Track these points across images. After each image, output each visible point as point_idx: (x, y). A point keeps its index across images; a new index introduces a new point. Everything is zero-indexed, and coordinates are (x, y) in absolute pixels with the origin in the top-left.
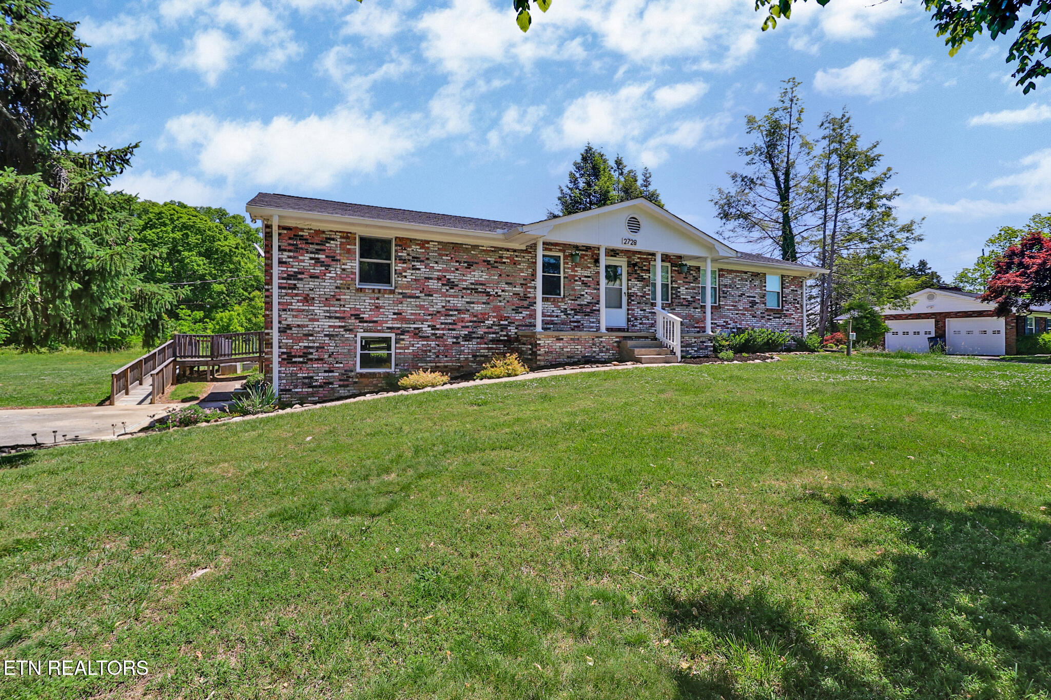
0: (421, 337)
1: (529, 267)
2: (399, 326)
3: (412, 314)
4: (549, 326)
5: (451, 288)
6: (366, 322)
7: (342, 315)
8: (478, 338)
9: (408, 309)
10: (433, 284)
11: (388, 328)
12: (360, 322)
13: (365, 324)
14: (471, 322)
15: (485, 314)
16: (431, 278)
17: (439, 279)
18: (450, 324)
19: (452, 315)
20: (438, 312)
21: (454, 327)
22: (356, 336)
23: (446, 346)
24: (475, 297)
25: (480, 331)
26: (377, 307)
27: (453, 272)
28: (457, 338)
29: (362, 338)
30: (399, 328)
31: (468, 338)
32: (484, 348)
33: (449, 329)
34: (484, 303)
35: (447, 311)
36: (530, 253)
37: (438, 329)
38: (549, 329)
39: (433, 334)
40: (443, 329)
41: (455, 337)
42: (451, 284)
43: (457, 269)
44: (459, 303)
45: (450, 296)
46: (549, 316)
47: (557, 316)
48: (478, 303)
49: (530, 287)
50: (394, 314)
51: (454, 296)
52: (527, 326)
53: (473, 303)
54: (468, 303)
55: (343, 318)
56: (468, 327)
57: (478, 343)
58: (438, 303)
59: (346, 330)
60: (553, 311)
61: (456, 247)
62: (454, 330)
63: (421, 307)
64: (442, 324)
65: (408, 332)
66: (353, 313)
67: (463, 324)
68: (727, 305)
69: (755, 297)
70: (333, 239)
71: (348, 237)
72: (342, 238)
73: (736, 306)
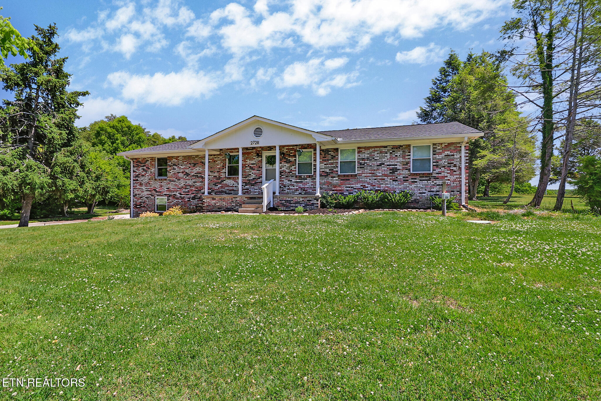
0: (176, 198)
1: (221, 163)
2: (168, 193)
3: (173, 188)
4: (231, 192)
5: (187, 176)
6: (158, 192)
7: (150, 190)
8: (198, 198)
9: (171, 186)
10: (181, 175)
11: (165, 194)
12: (156, 192)
14: (195, 191)
15: (201, 187)
16: (180, 173)
17: (183, 172)
18: (187, 192)
19: (187, 188)
20: (182, 187)
21: (189, 193)
22: (155, 198)
23: (185, 202)
24: (197, 180)
25: (199, 195)
26: (161, 186)
27: (188, 169)
28: (189, 198)
29: (157, 198)
31: (194, 198)
32: (200, 203)
33: (187, 195)
34: (201, 182)
35: (185, 187)
36: (222, 155)
37: (182, 195)
38: (232, 193)
39: (180, 197)
40: (184, 195)
41: (188, 198)
42: (187, 174)
43: (190, 167)
44: (190, 182)
45: (187, 180)
46: (231, 187)
47: (236, 187)
48: (198, 182)
49: (221, 173)
50: (167, 188)
51: (188, 180)
52: (220, 192)
53: (196, 182)
54: (194, 182)
56: (194, 193)
57: (198, 201)
58: (182, 183)
59: (152, 196)
60: (234, 184)
61: (189, 157)
62: (188, 195)
63: (176, 185)
64: (184, 192)
65: (171, 196)
66: (154, 189)
67: (192, 192)
68: (365, 173)
69: (396, 165)
70: (148, 161)
71: (152, 159)
72: (151, 160)
73: (374, 173)
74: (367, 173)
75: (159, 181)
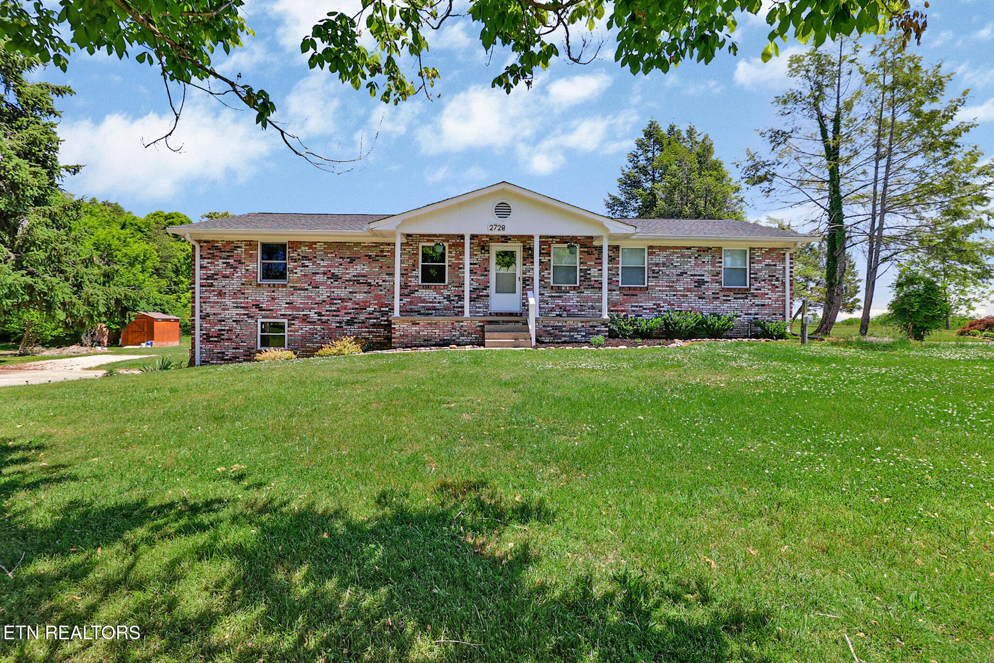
0: (308, 322)
1: (410, 258)
2: (290, 313)
3: (301, 303)
4: (430, 312)
5: (335, 281)
6: (264, 310)
7: (246, 305)
8: (360, 323)
9: (298, 299)
10: (320, 278)
11: (282, 315)
12: (259, 310)
13: (263, 312)
14: (353, 309)
15: (367, 302)
16: (318, 273)
17: (324, 274)
18: (334, 311)
19: (336, 304)
20: (324, 301)
21: (338, 313)
22: (257, 321)
24: (357, 288)
25: (362, 317)
26: (273, 298)
27: (337, 267)
28: (340, 323)
29: (262, 323)
30: (290, 315)
31: (350, 323)
33: (333, 316)
34: (365, 293)
35: (332, 300)
36: (411, 245)
37: (323, 316)
38: (431, 314)
39: (319, 320)
40: (328, 316)
41: (338, 322)
43: (341, 265)
44: (343, 293)
45: (334, 287)
46: (431, 302)
47: (439, 303)
48: (360, 292)
49: (410, 277)
50: (287, 303)
51: (337, 287)
52: (408, 312)
53: (355, 293)
54: (350, 292)
55: (247, 307)
56: (350, 313)
58: (324, 293)
59: (248, 317)
60: (435, 298)
61: (340, 245)
62: (338, 316)
63: (309, 297)
64: (327, 311)
65: (298, 318)
66: (254, 303)
67: (346, 311)
68: (659, 286)
69: (703, 275)
70: (239, 247)
71: (251, 245)
72: (246, 245)
73: (672, 286)
74: (663, 286)
75: (269, 289)
